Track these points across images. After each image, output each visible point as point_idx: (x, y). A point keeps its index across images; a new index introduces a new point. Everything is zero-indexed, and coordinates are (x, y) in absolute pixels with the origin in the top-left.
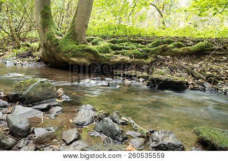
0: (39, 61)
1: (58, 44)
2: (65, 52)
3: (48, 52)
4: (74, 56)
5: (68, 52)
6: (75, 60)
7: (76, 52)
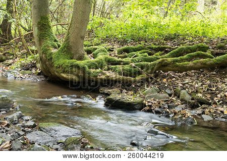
0: (39, 74)
1: (51, 58)
2: (57, 67)
3: (44, 66)
4: (64, 72)
5: (59, 67)
6: (64, 75)
7: (65, 68)
